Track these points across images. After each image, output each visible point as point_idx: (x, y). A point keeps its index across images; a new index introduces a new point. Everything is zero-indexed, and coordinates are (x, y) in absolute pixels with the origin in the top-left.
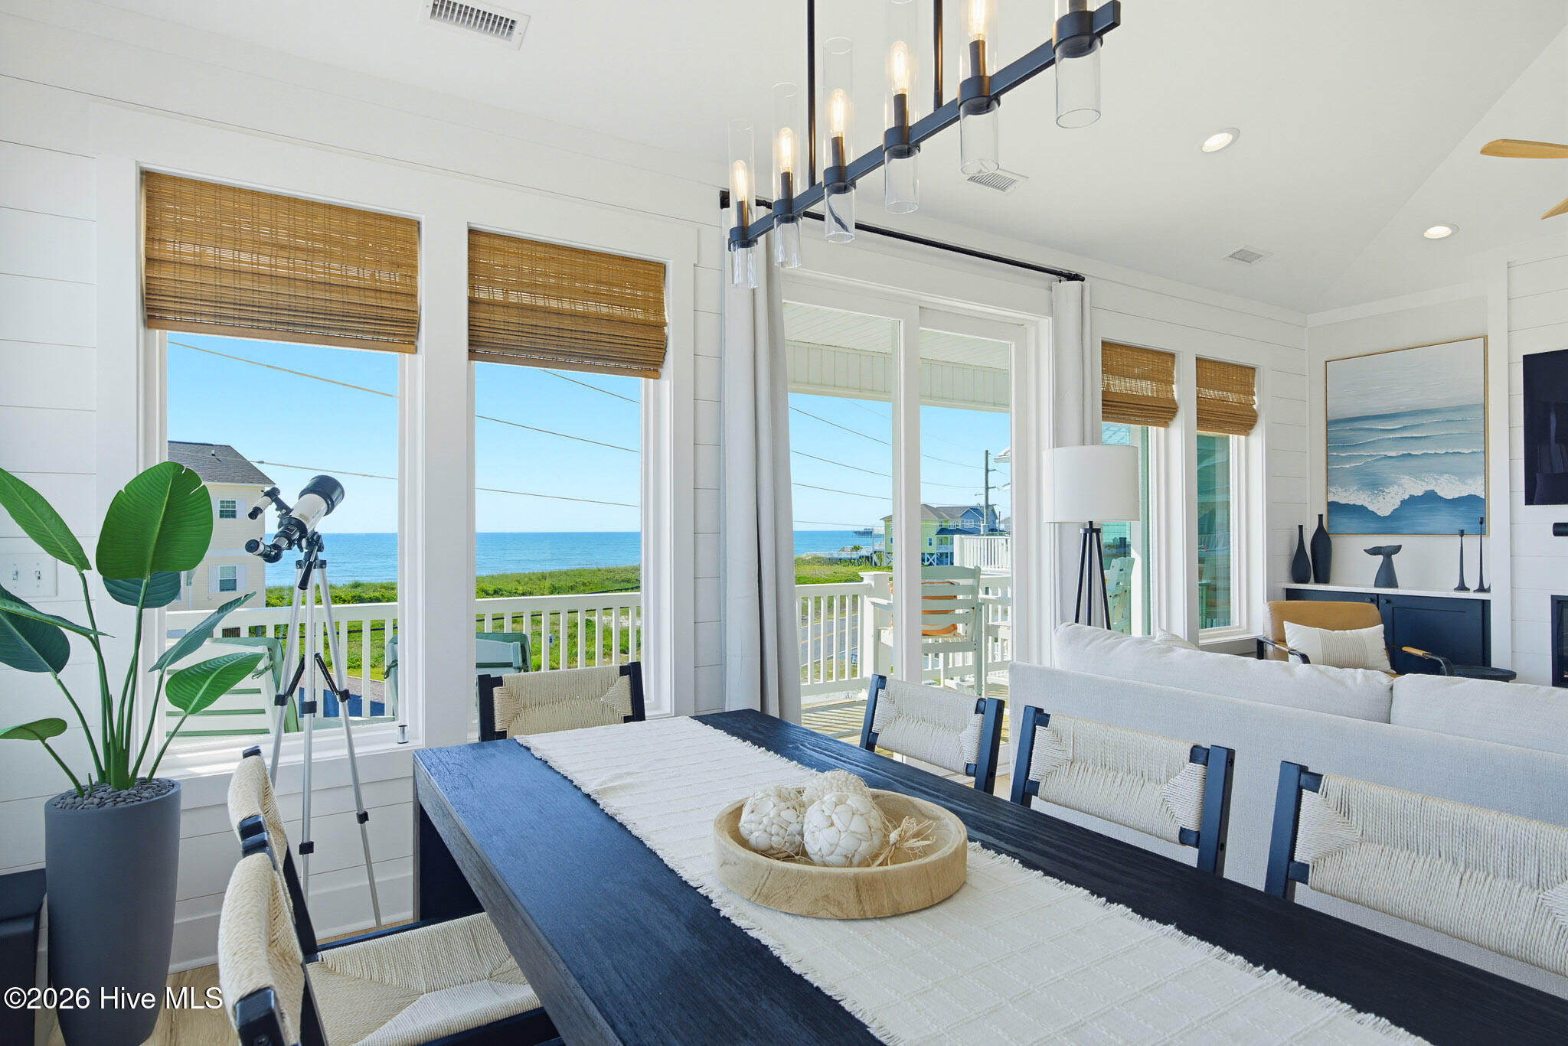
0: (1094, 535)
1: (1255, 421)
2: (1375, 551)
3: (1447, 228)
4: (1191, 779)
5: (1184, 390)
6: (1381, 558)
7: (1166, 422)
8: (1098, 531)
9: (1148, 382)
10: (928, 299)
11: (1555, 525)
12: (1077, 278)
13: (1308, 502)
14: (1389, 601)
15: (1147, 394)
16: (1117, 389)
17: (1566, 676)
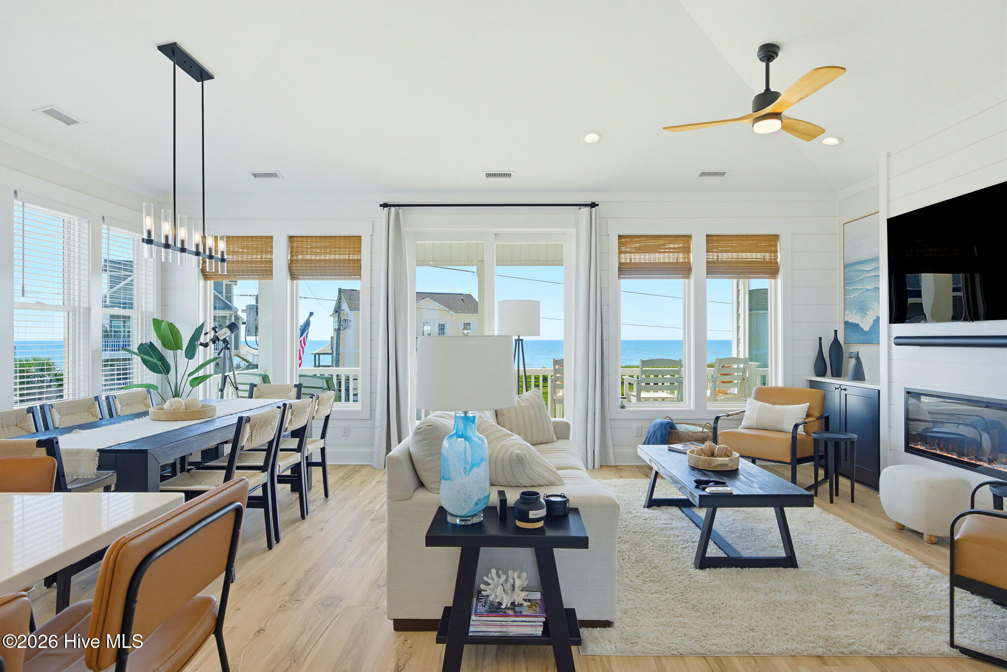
1: (778, 269)
5: (698, 255)
7: (684, 276)
9: (667, 254)
10: (497, 230)
11: (897, 338)
12: (593, 205)
13: (838, 321)
14: (845, 390)
15: (667, 261)
16: (637, 261)
17: (913, 446)
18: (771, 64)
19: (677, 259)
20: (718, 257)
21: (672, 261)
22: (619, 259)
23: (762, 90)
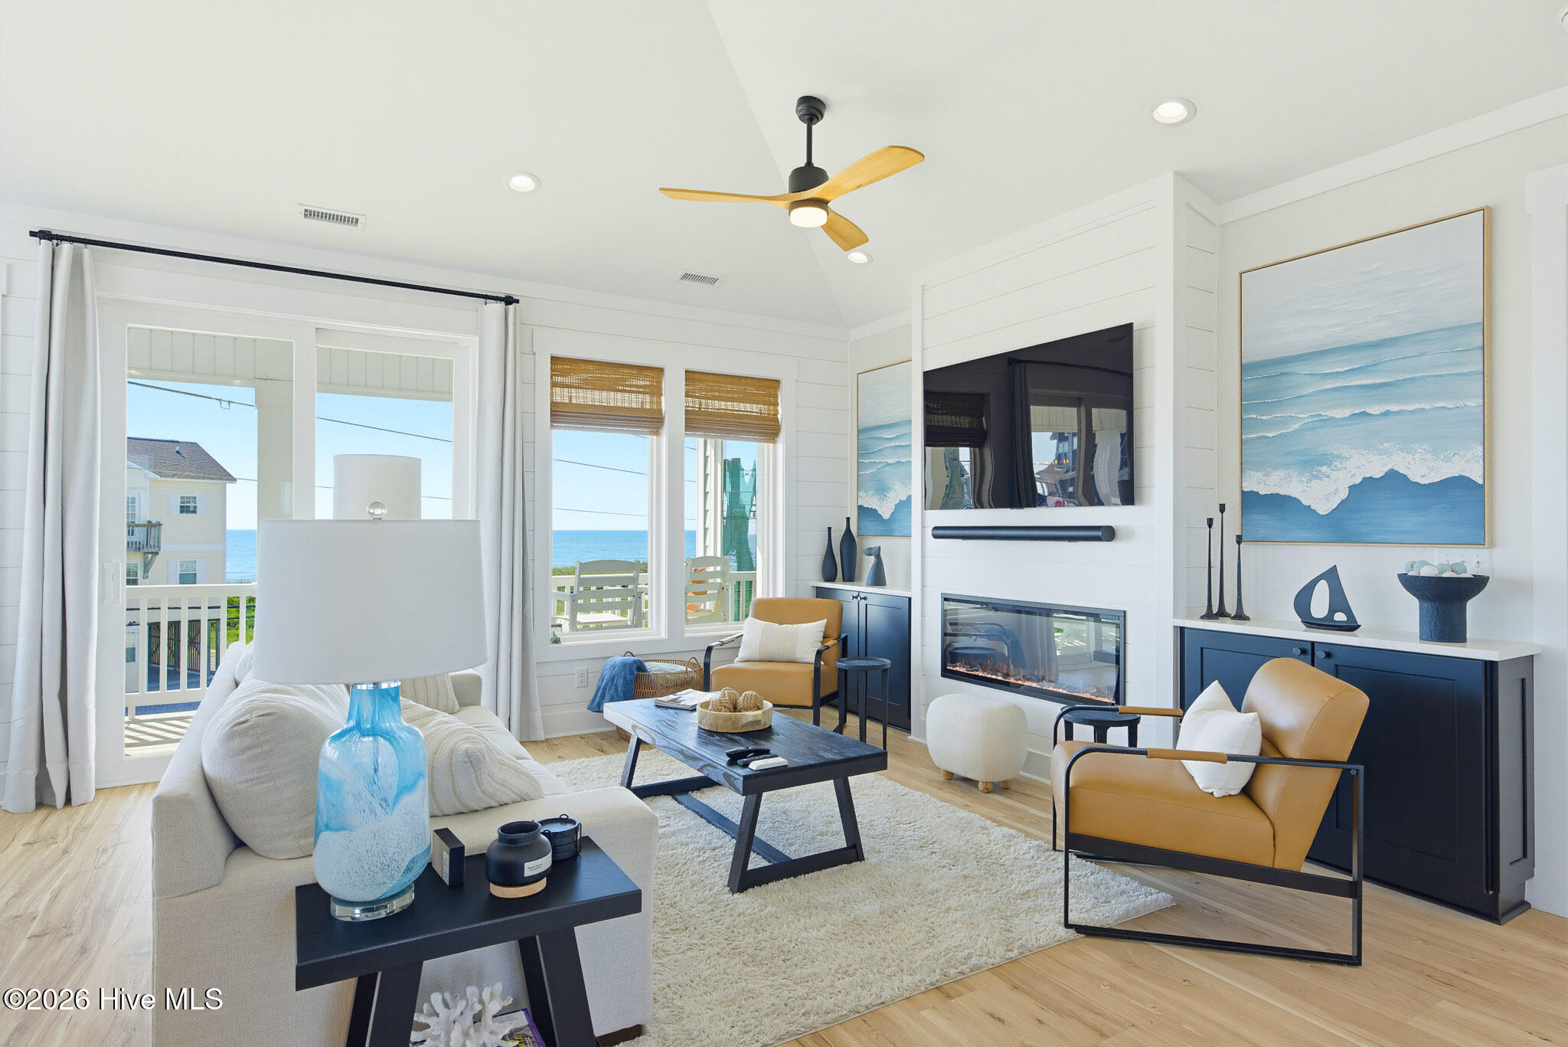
1: (779, 430)
2: (868, 552)
5: (673, 401)
7: (653, 431)
9: (626, 395)
10: (324, 322)
11: (935, 528)
12: (509, 300)
13: (849, 505)
14: (865, 598)
15: (627, 405)
16: (581, 401)
17: (951, 668)
18: (814, 126)
19: (642, 403)
20: (700, 404)
21: (634, 405)
22: (552, 396)
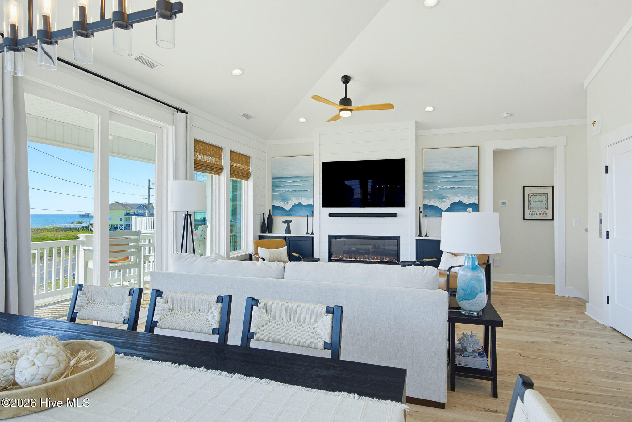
0: (189, 216)
1: (250, 176)
2: (285, 222)
3: (305, 120)
4: (216, 309)
5: (226, 162)
6: (287, 224)
7: (219, 174)
8: (190, 215)
11: (329, 214)
12: (185, 112)
13: (266, 205)
14: (288, 238)
16: (200, 159)
18: (347, 85)
20: (235, 165)
21: (214, 162)
22: (195, 156)
23: (343, 97)
